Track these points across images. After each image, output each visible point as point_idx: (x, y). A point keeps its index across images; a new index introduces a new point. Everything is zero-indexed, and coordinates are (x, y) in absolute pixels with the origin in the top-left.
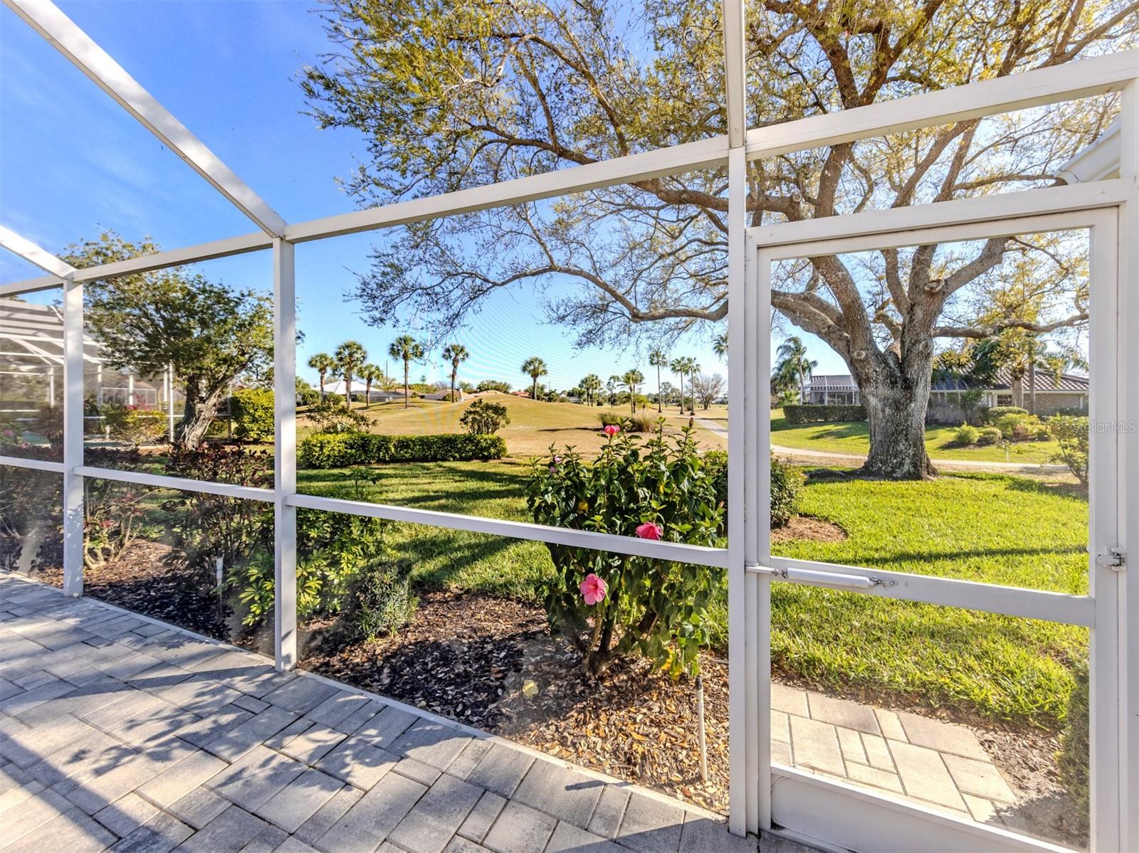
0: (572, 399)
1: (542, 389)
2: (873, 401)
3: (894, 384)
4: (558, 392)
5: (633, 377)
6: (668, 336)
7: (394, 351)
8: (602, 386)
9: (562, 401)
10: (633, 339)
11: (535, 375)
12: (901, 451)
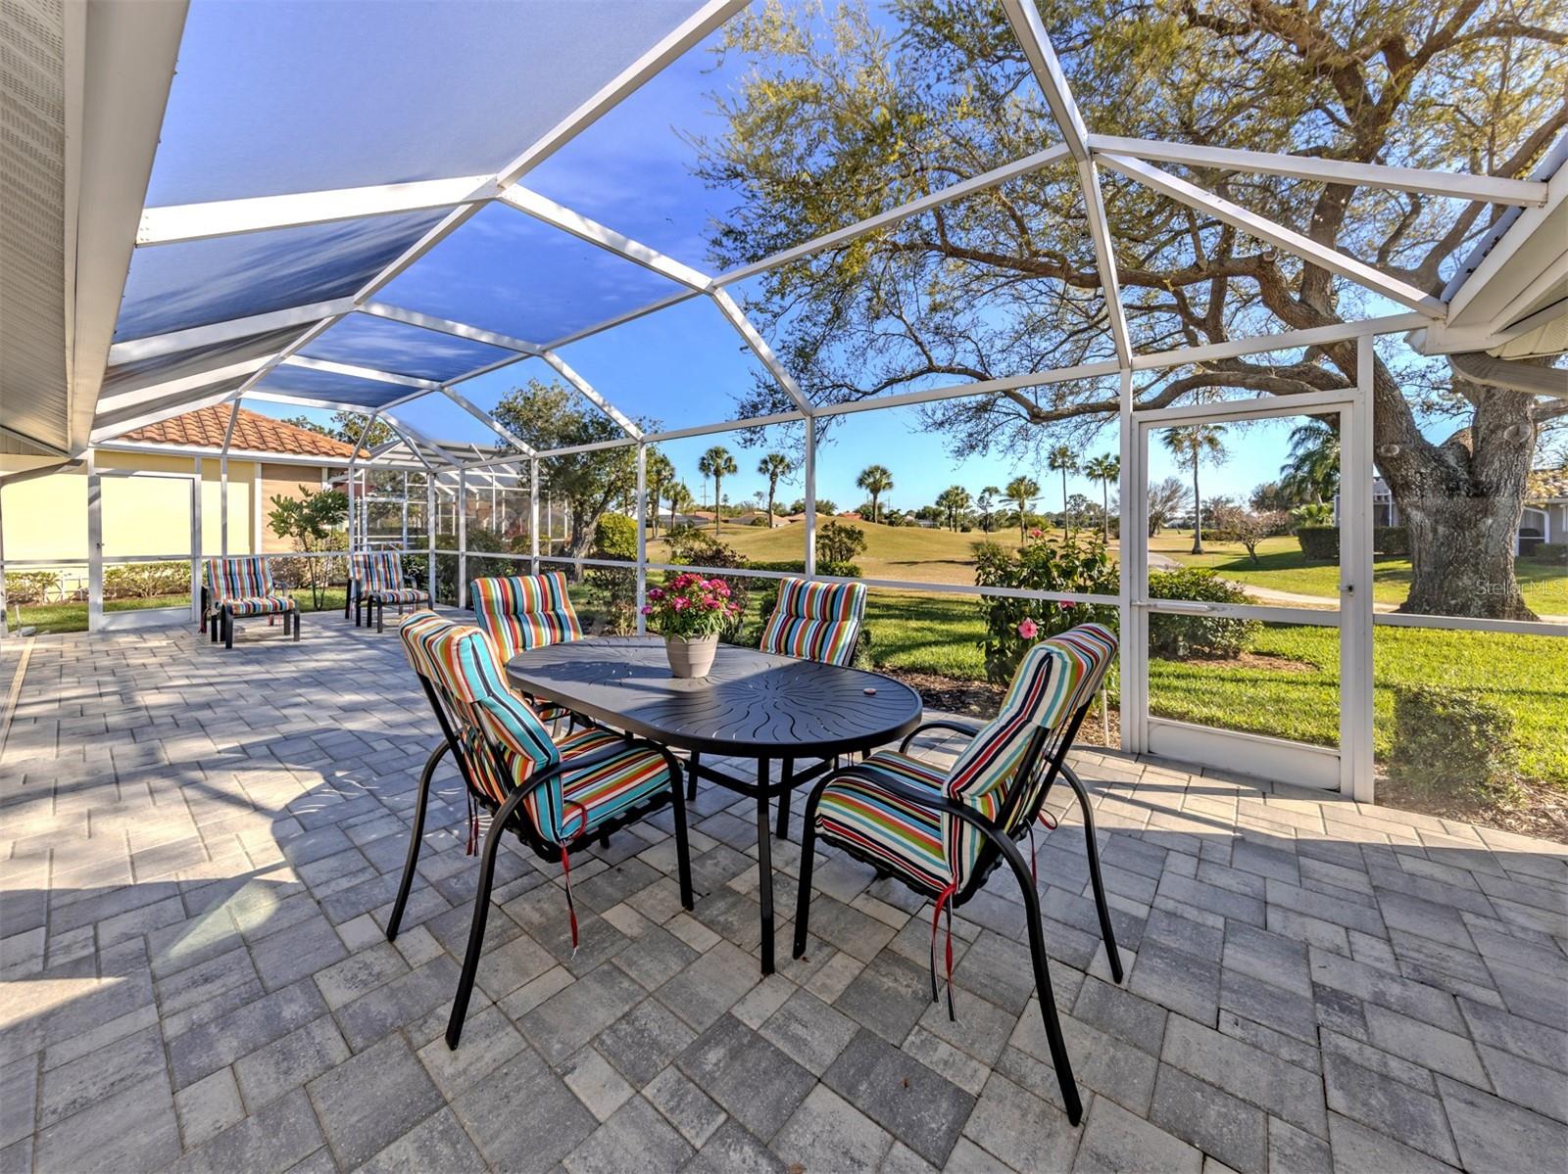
0: (922, 522)
1: (880, 508)
2: (1417, 516)
3: (1453, 491)
4: (902, 513)
5: (1021, 489)
6: (1081, 431)
7: (704, 467)
8: (971, 503)
9: (909, 524)
10: (1032, 444)
11: (875, 490)
12: (1465, 589)
